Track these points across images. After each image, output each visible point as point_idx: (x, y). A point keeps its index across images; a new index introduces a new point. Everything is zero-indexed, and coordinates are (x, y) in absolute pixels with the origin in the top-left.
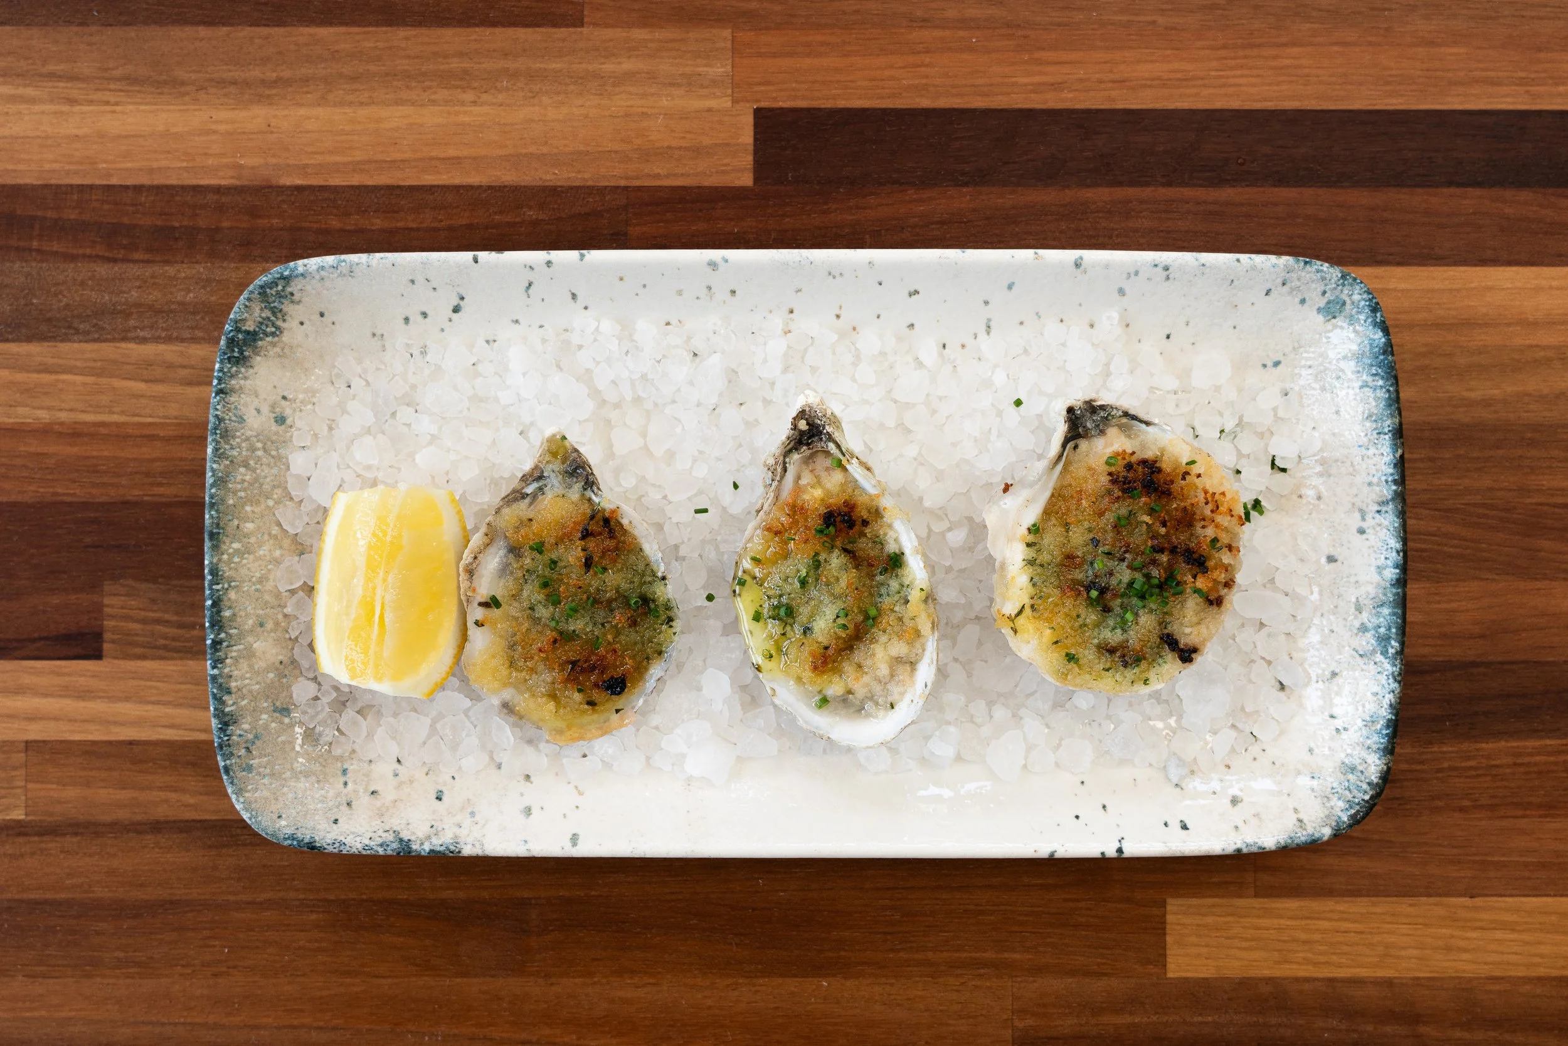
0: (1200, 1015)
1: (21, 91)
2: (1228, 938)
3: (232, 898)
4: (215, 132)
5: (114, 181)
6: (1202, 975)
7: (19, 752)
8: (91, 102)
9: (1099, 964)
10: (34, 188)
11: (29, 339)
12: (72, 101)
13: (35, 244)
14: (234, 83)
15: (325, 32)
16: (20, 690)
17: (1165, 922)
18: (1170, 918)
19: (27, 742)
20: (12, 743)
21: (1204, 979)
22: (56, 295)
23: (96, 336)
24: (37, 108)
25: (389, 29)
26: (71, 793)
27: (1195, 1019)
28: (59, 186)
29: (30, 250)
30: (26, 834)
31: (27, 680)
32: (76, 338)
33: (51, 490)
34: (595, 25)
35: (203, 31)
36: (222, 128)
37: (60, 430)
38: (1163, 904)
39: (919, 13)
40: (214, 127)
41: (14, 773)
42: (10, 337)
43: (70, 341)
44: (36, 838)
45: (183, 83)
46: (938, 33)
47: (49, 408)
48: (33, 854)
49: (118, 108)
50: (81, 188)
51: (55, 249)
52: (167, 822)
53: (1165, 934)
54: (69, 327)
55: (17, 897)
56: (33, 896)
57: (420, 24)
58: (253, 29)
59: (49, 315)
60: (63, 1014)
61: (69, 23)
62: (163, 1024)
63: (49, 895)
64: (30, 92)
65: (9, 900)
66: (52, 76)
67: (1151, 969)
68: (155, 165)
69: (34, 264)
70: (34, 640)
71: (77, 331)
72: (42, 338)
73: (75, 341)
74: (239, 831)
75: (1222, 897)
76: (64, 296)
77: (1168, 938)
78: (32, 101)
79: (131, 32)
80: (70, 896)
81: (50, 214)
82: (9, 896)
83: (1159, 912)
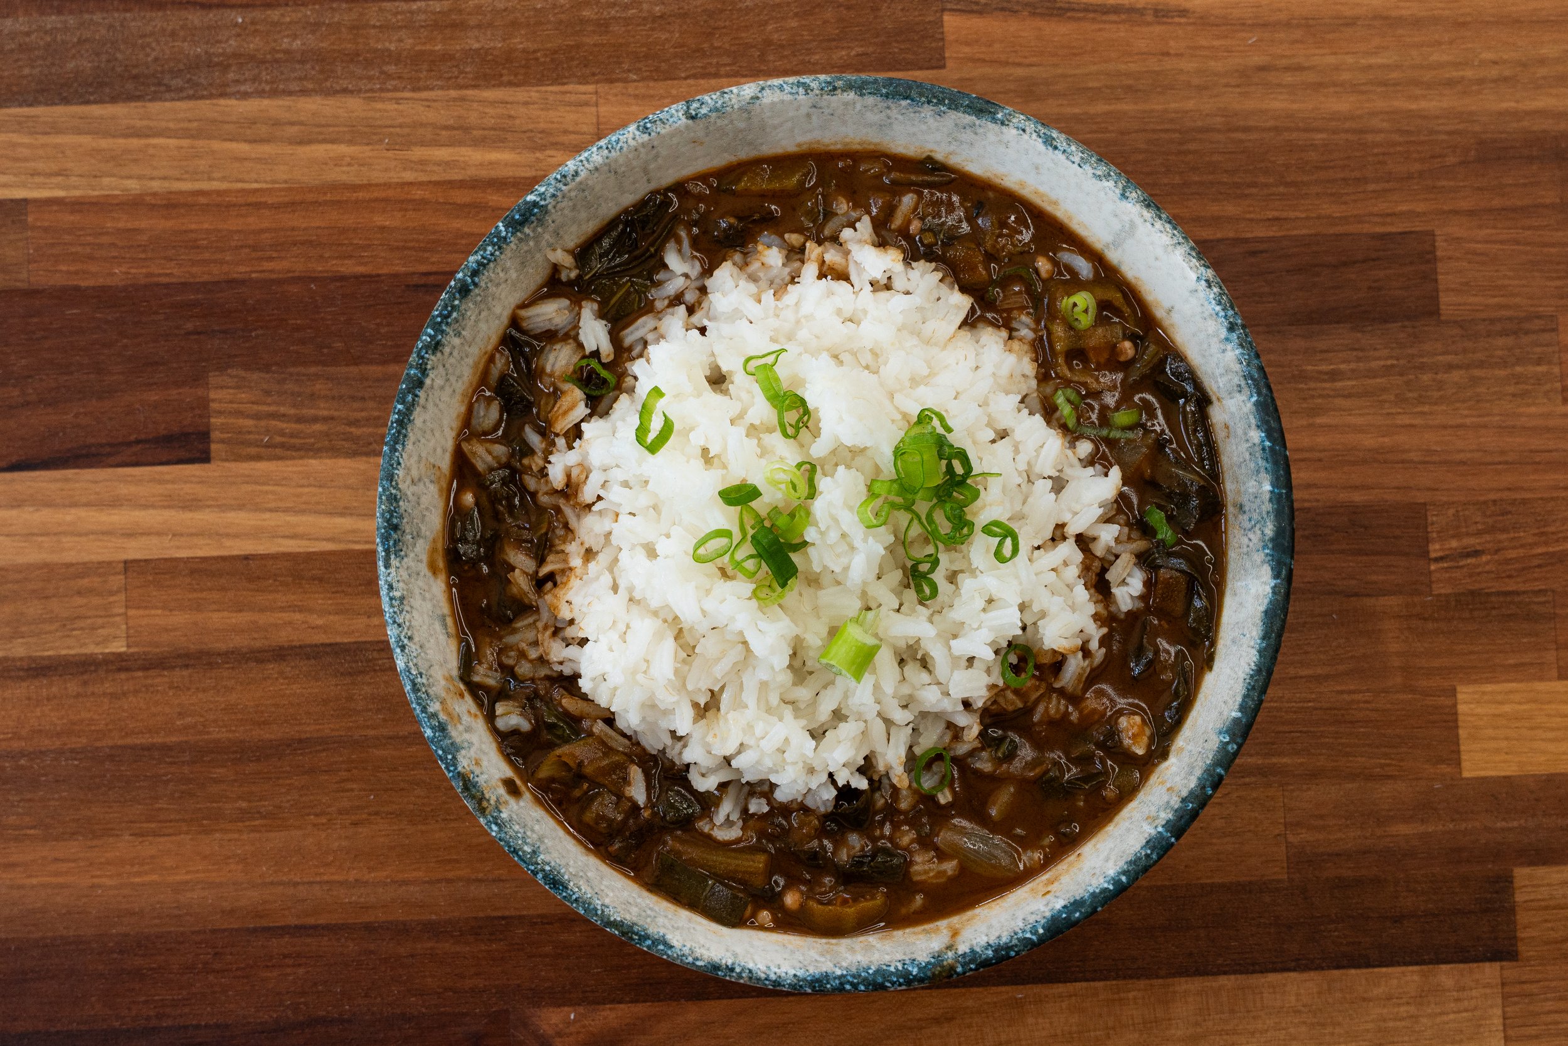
0: (1504, 819)
2: (1532, 729)
3: (371, 733)
6: (1503, 774)
7: (119, 574)
9: (1382, 766)
11: (114, 100)
16: (116, 503)
17: (1456, 714)
18: (1462, 708)
19: (125, 562)
20: (110, 563)
21: (1505, 777)
22: (143, 47)
23: (191, 92)
26: (180, 618)
27: (1499, 825)
30: (127, 670)
31: (124, 490)
32: (167, 96)
33: (144, 271)
37: (153, 202)
38: (1453, 692)
41: (112, 599)
42: (92, 98)
43: (161, 99)
44: (140, 674)
47: (140, 178)
48: (136, 692)
52: (292, 648)
53: (1457, 727)
54: (159, 84)
55: (120, 742)
56: (138, 741)
59: (135, 71)
60: (178, 878)
62: (296, 884)
63: (158, 740)
65: (112, 747)
67: (1444, 768)
69: (116, 15)
70: (129, 444)
71: (169, 89)
72: (130, 98)
73: (166, 100)
74: (375, 655)
75: (1522, 681)
76: (153, 50)
77: (1461, 732)
80: (183, 738)
82: (110, 743)
83: (1448, 702)
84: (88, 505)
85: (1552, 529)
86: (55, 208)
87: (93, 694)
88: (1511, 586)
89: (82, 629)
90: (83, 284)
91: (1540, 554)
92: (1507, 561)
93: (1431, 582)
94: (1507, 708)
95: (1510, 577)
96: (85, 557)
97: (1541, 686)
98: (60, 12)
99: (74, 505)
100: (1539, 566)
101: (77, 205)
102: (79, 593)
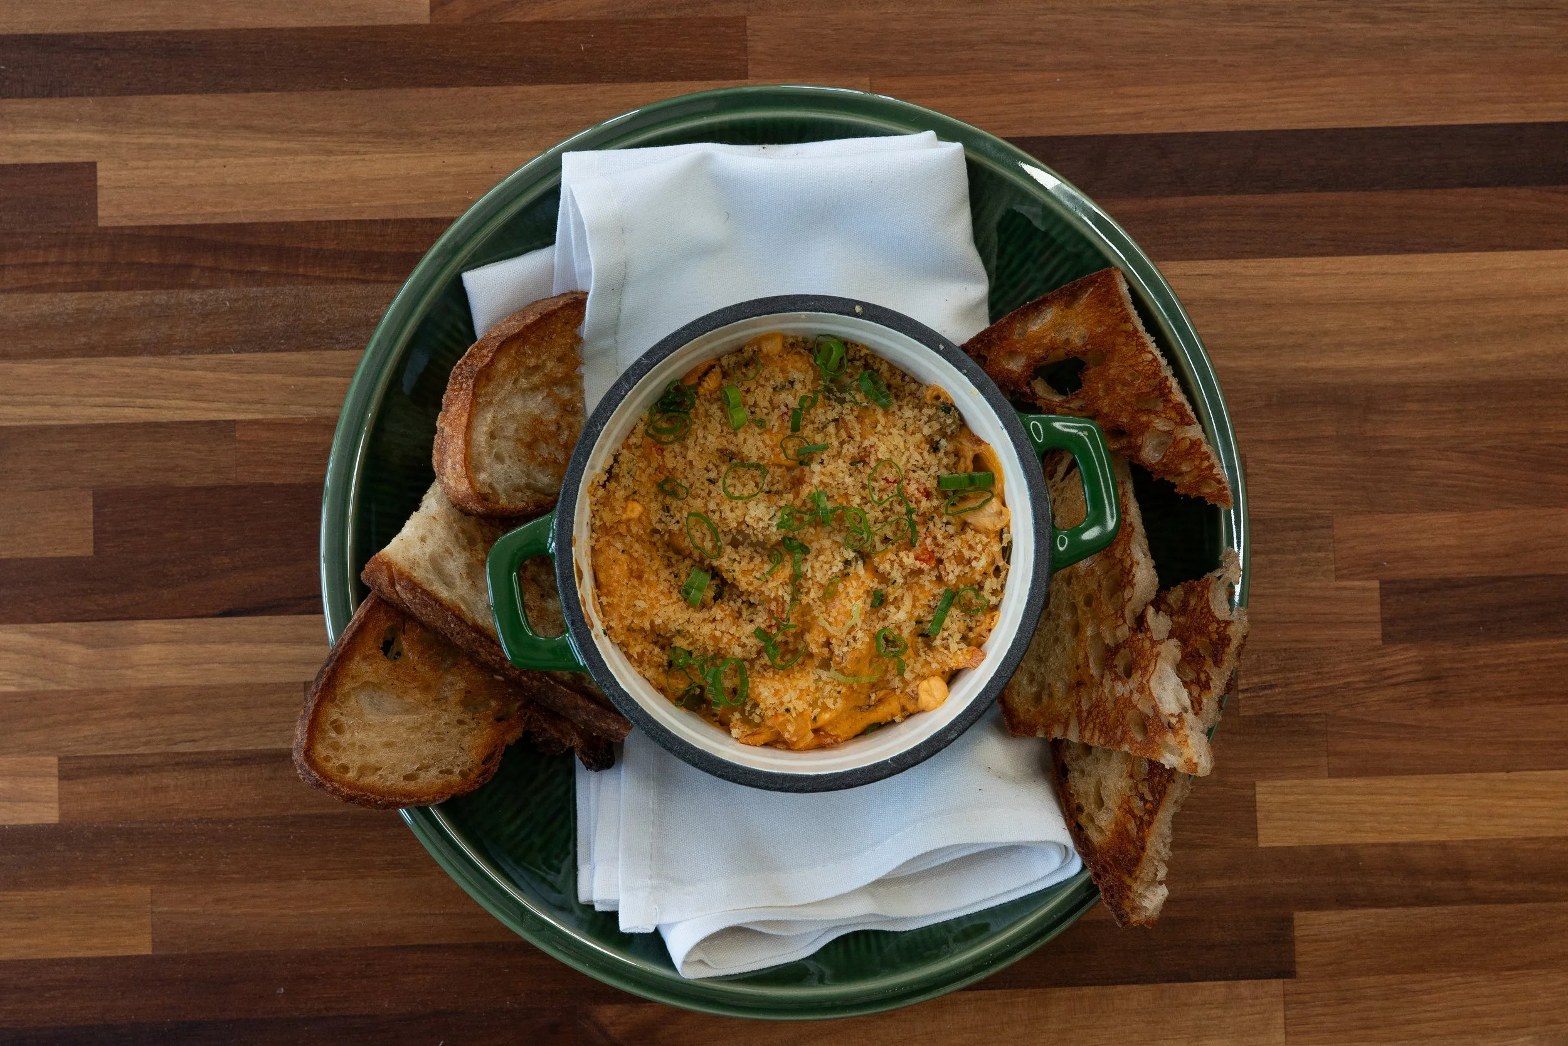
0: (1288, 877)
1: (285, 145)
2: (1307, 813)
4: (447, 174)
5: (365, 217)
6: (1287, 844)
7: (299, 691)
8: (344, 153)
9: (1201, 838)
10: (300, 224)
11: (298, 349)
12: (329, 152)
13: (301, 270)
14: (462, 133)
15: (534, 89)
16: (298, 640)
17: (1255, 801)
18: (1259, 797)
19: (305, 683)
20: (293, 684)
21: (1288, 847)
22: (320, 311)
23: (354, 344)
24: (299, 159)
25: (588, 85)
27: (1284, 881)
28: (319, 222)
29: (298, 275)
32: (337, 347)
33: (320, 473)
34: (757, 77)
35: (435, 92)
36: (453, 170)
37: (326, 423)
38: (1253, 786)
39: (1022, 59)
40: (447, 170)
41: (295, 709)
42: (283, 347)
43: (331, 349)
45: (420, 135)
46: (1040, 76)
47: (317, 406)
49: (366, 157)
50: (338, 224)
51: (317, 274)
53: (1255, 811)
54: (332, 338)
55: (300, 813)
56: (314, 811)
57: (614, 81)
58: (476, 88)
59: (314, 328)
60: (341, 910)
61: (324, 88)
62: (425, 915)
63: (327, 811)
64: (294, 145)
65: (293, 816)
66: (312, 132)
67: (1245, 840)
68: (398, 202)
69: (301, 287)
71: (338, 341)
72: (310, 348)
73: (336, 350)
75: (1301, 778)
76: (327, 313)
77: (1258, 814)
78: (296, 153)
79: (376, 94)
80: (345, 810)
81: (312, 245)
82: (294, 812)
83: (1250, 793)
84: (279, 641)
85: (1326, 670)
86: (256, 427)
87: (281, 777)
88: (1297, 710)
89: (273, 731)
90: (276, 482)
91: (1318, 688)
92: (1294, 693)
93: (1239, 707)
94: (1291, 798)
95: (1295, 704)
96: (276, 680)
97: (1317, 782)
98: (259, 285)
99: (268, 641)
100: (1316, 696)
101: (271, 425)
102: (272, 705)
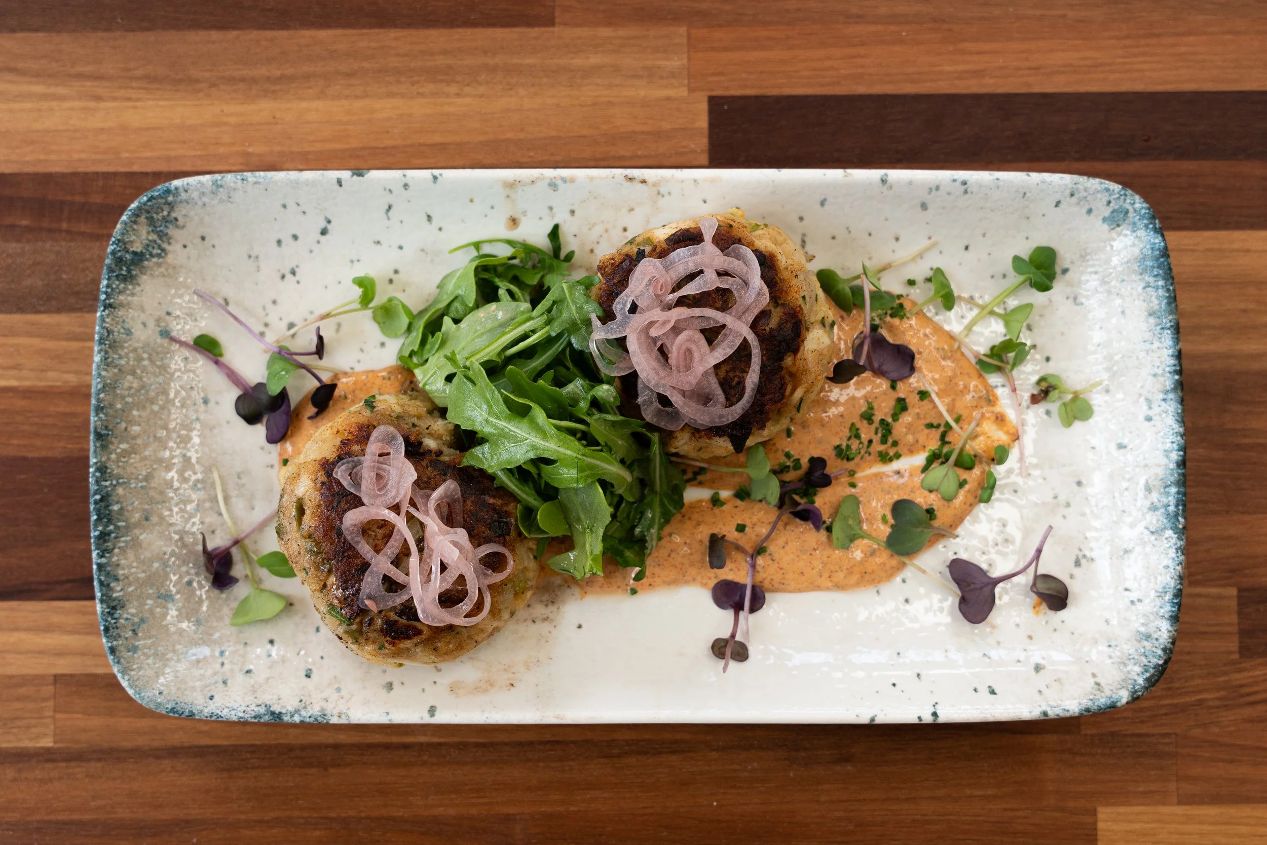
1: (52, 90)
3: (243, 817)
4: (226, 124)
5: (136, 168)
7: (47, 685)
8: (114, 99)
10: (63, 175)
11: (59, 311)
12: (98, 98)
13: (64, 225)
14: (243, 80)
15: (323, 34)
16: (49, 629)
17: (1096, 829)
18: (1101, 825)
19: (55, 676)
20: (42, 677)
22: (83, 270)
24: (66, 105)
25: (381, 31)
26: (96, 722)
28: (86, 174)
29: (60, 231)
30: (53, 761)
31: (56, 619)
33: (78, 446)
34: (565, 24)
35: (215, 35)
36: (232, 120)
38: (1094, 813)
39: (854, 10)
40: (225, 119)
41: (43, 705)
42: (42, 309)
44: (63, 764)
45: (197, 81)
46: (872, 28)
48: (60, 778)
49: (139, 104)
50: (106, 176)
51: (82, 229)
52: (183, 748)
53: (1097, 840)
55: (46, 818)
56: (61, 817)
57: (409, 26)
58: (260, 32)
59: (76, 289)
61: (95, 29)
63: (76, 817)
64: (61, 90)
65: (38, 822)
66: (80, 76)
68: (172, 153)
69: (63, 243)
70: (61, 583)
72: (71, 309)
74: (249, 756)
75: (1148, 805)
78: (62, 98)
79: (151, 36)
80: (94, 816)
81: (78, 199)
82: (38, 817)
83: (1090, 820)
84: (28, 629)
85: (1176, 685)
86: (10, 395)
87: (26, 779)
88: (1144, 729)
89: (19, 727)
90: (30, 455)
91: (1168, 705)
92: (1141, 710)
93: (1080, 724)
94: (1137, 826)
95: (1142, 722)
96: (25, 671)
97: (1164, 810)
98: (19, 241)
99: (16, 629)
100: (1166, 714)
101: (28, 393)
102: (19, 699)
